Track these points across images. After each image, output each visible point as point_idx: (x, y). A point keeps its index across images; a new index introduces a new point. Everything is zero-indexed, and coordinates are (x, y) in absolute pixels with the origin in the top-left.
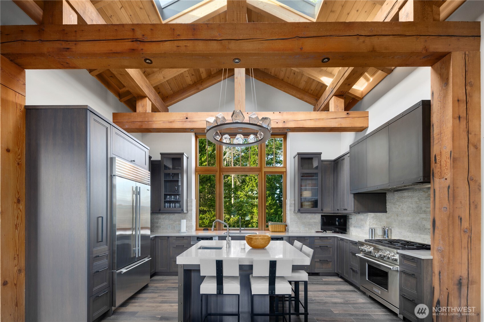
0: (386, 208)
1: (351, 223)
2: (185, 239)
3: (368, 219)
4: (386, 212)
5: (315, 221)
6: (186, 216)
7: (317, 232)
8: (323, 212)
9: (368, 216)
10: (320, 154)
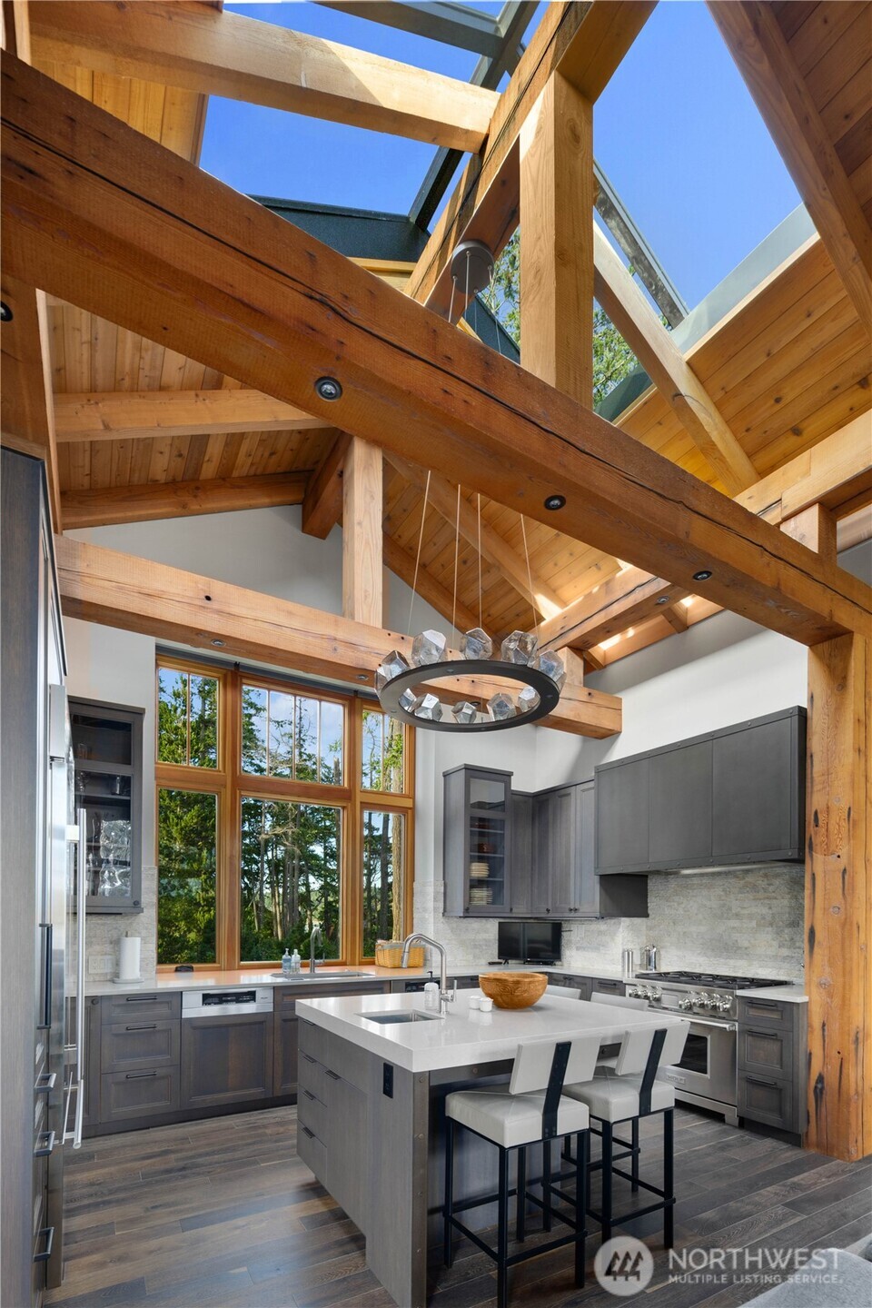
0: (647, 907)
1: (570, 941)
2: (161, 1003)
3: (621, 930)
4: (646, 915)
5: (485, 936)
6: (131, 923)
7: (492, 964)
8: (514, 916)
9: (620, 923)
10: (509, 775)
